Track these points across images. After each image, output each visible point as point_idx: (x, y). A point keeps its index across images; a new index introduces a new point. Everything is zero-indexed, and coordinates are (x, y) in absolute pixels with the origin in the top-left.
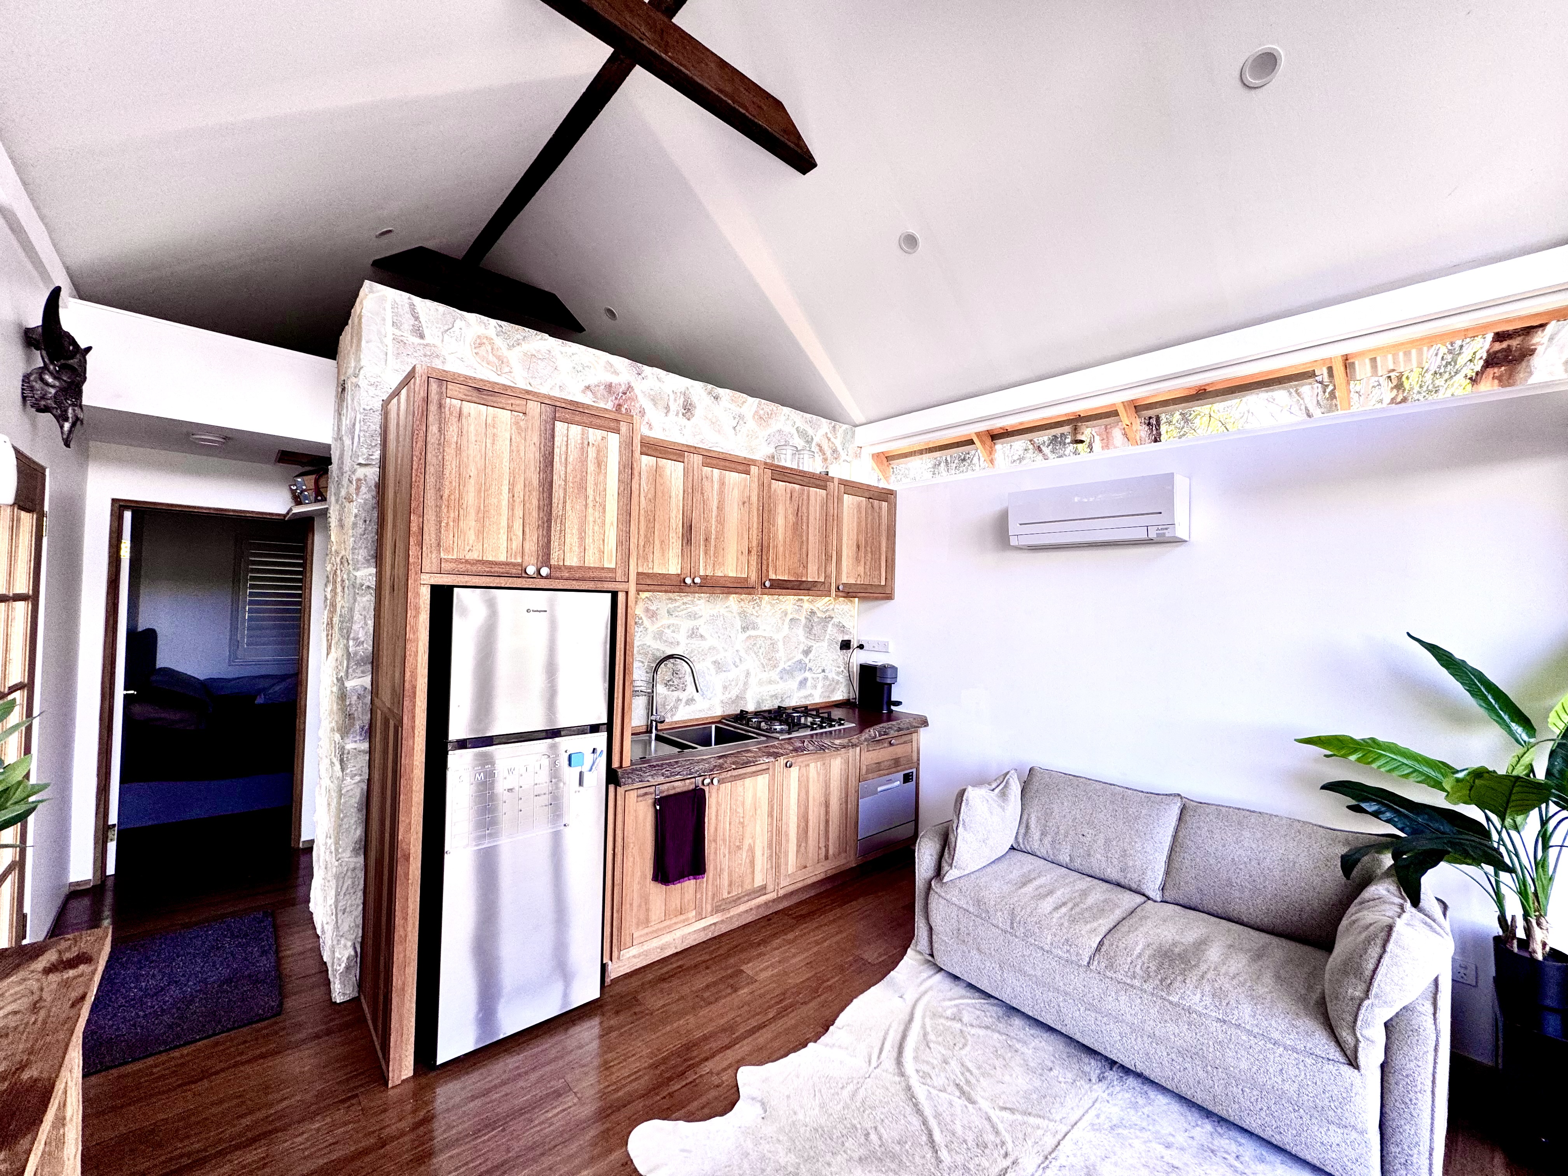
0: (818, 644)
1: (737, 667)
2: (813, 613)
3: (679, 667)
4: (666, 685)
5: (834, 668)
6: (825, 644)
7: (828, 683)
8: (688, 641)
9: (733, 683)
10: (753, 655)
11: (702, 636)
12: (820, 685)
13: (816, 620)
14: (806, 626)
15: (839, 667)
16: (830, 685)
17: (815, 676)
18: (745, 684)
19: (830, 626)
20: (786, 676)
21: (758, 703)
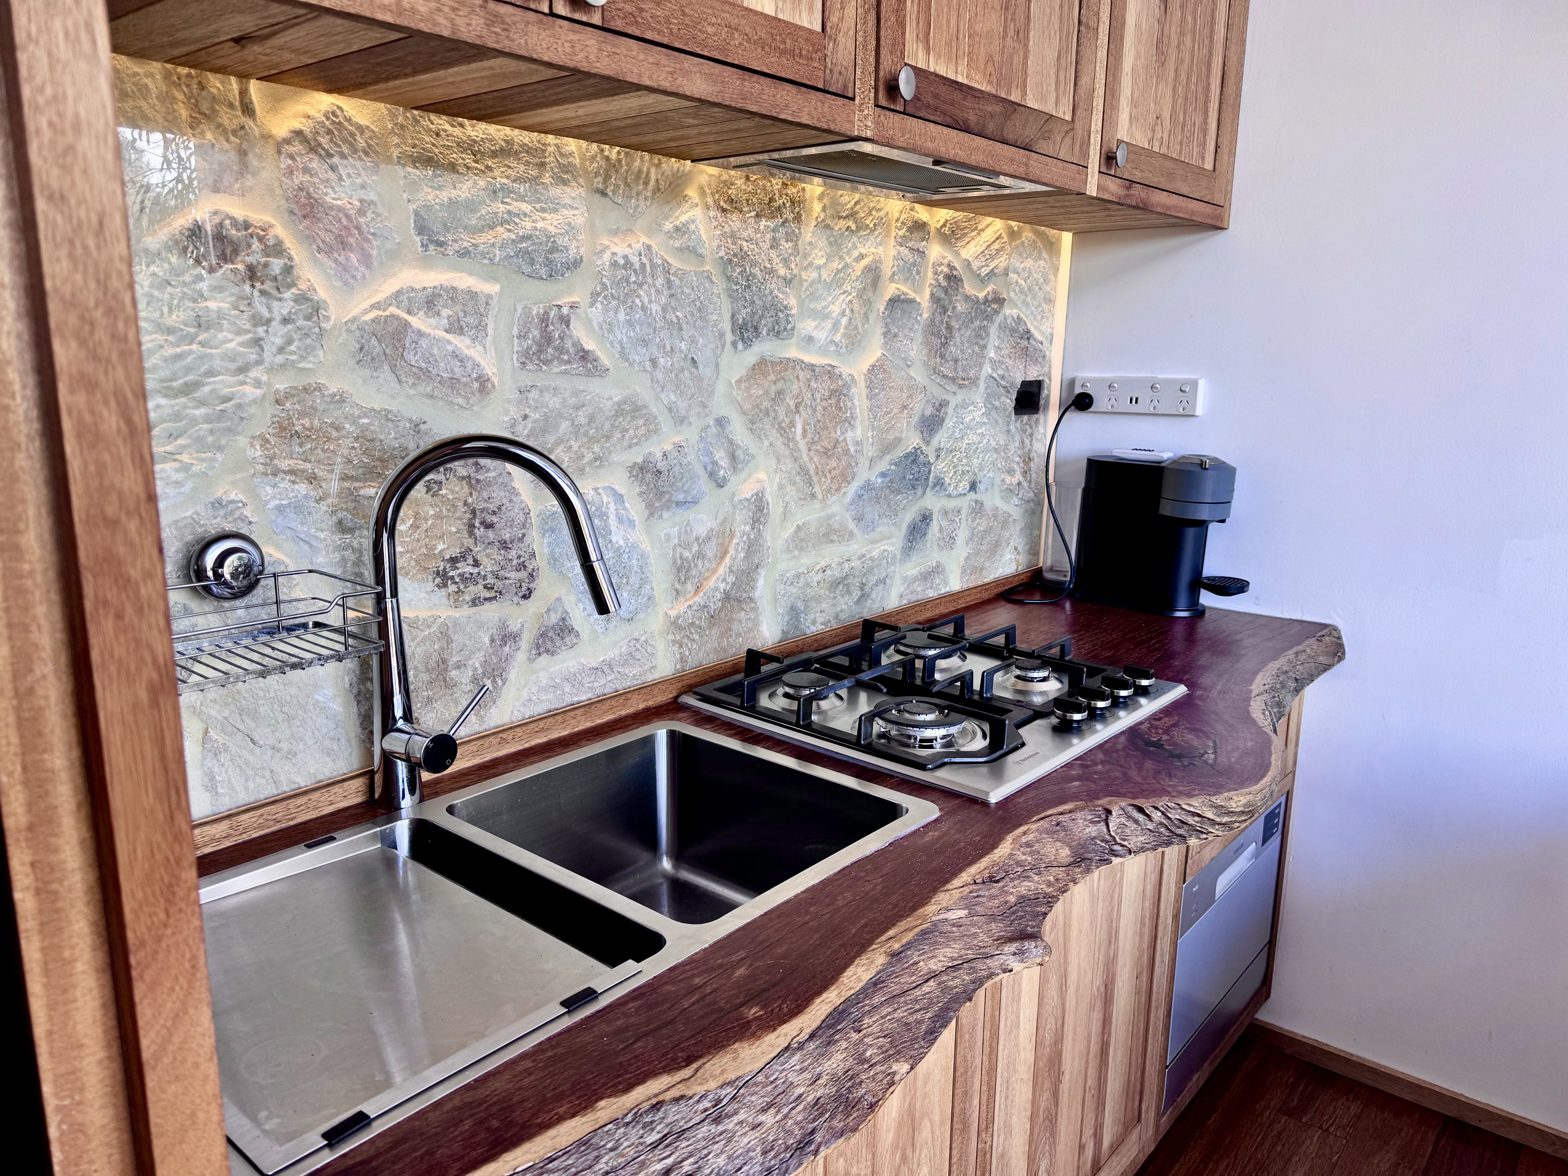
0: (961, 396)
1: (721, 484)
2: (953, 279)
3: (498, 495)
4: (443, 578)
5: (999, 477)
6: (978, 395)
7: (983, 525)
8: (526, 379)
9: (711, 550)
10: (774, 435)
11: (584, 356)
12: (962, 534)
13: (961, 307)
14: (932, 329)
15: (1011, 472)
16: (988, 531)
17: (952, 504)
18: (753, 547)
19: (993, 330)
20: (872, 511)
21: (794, 613)
